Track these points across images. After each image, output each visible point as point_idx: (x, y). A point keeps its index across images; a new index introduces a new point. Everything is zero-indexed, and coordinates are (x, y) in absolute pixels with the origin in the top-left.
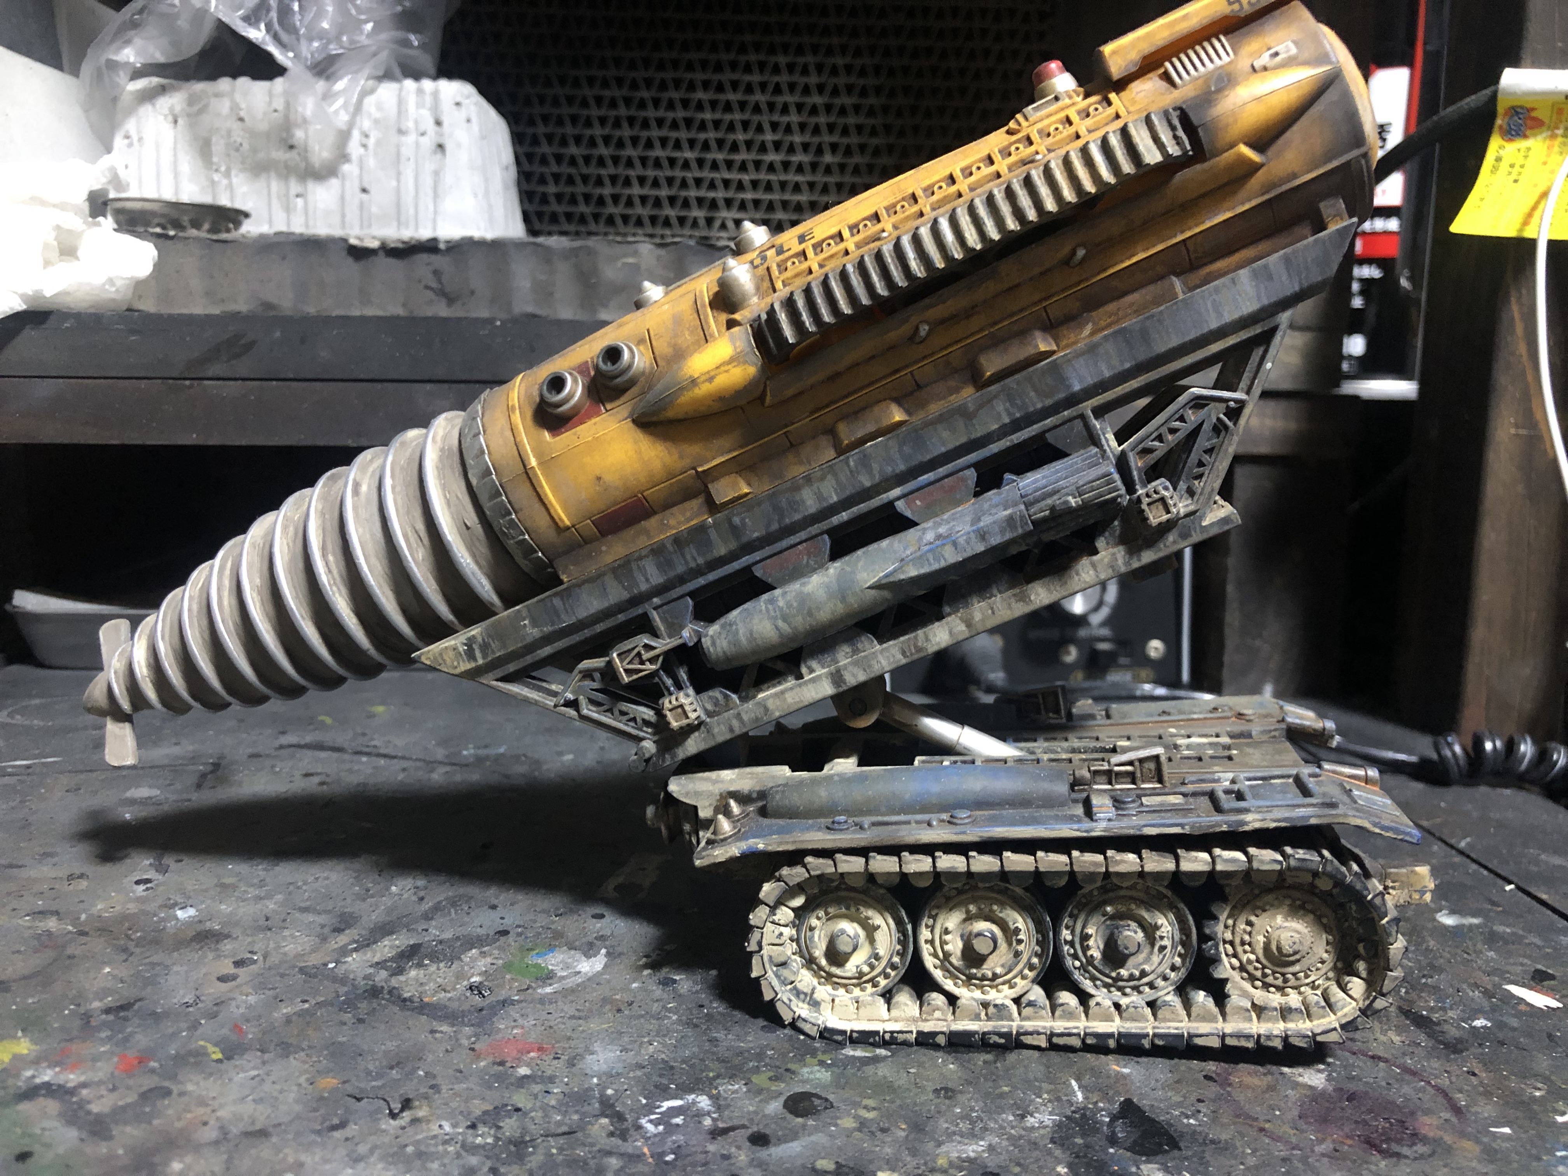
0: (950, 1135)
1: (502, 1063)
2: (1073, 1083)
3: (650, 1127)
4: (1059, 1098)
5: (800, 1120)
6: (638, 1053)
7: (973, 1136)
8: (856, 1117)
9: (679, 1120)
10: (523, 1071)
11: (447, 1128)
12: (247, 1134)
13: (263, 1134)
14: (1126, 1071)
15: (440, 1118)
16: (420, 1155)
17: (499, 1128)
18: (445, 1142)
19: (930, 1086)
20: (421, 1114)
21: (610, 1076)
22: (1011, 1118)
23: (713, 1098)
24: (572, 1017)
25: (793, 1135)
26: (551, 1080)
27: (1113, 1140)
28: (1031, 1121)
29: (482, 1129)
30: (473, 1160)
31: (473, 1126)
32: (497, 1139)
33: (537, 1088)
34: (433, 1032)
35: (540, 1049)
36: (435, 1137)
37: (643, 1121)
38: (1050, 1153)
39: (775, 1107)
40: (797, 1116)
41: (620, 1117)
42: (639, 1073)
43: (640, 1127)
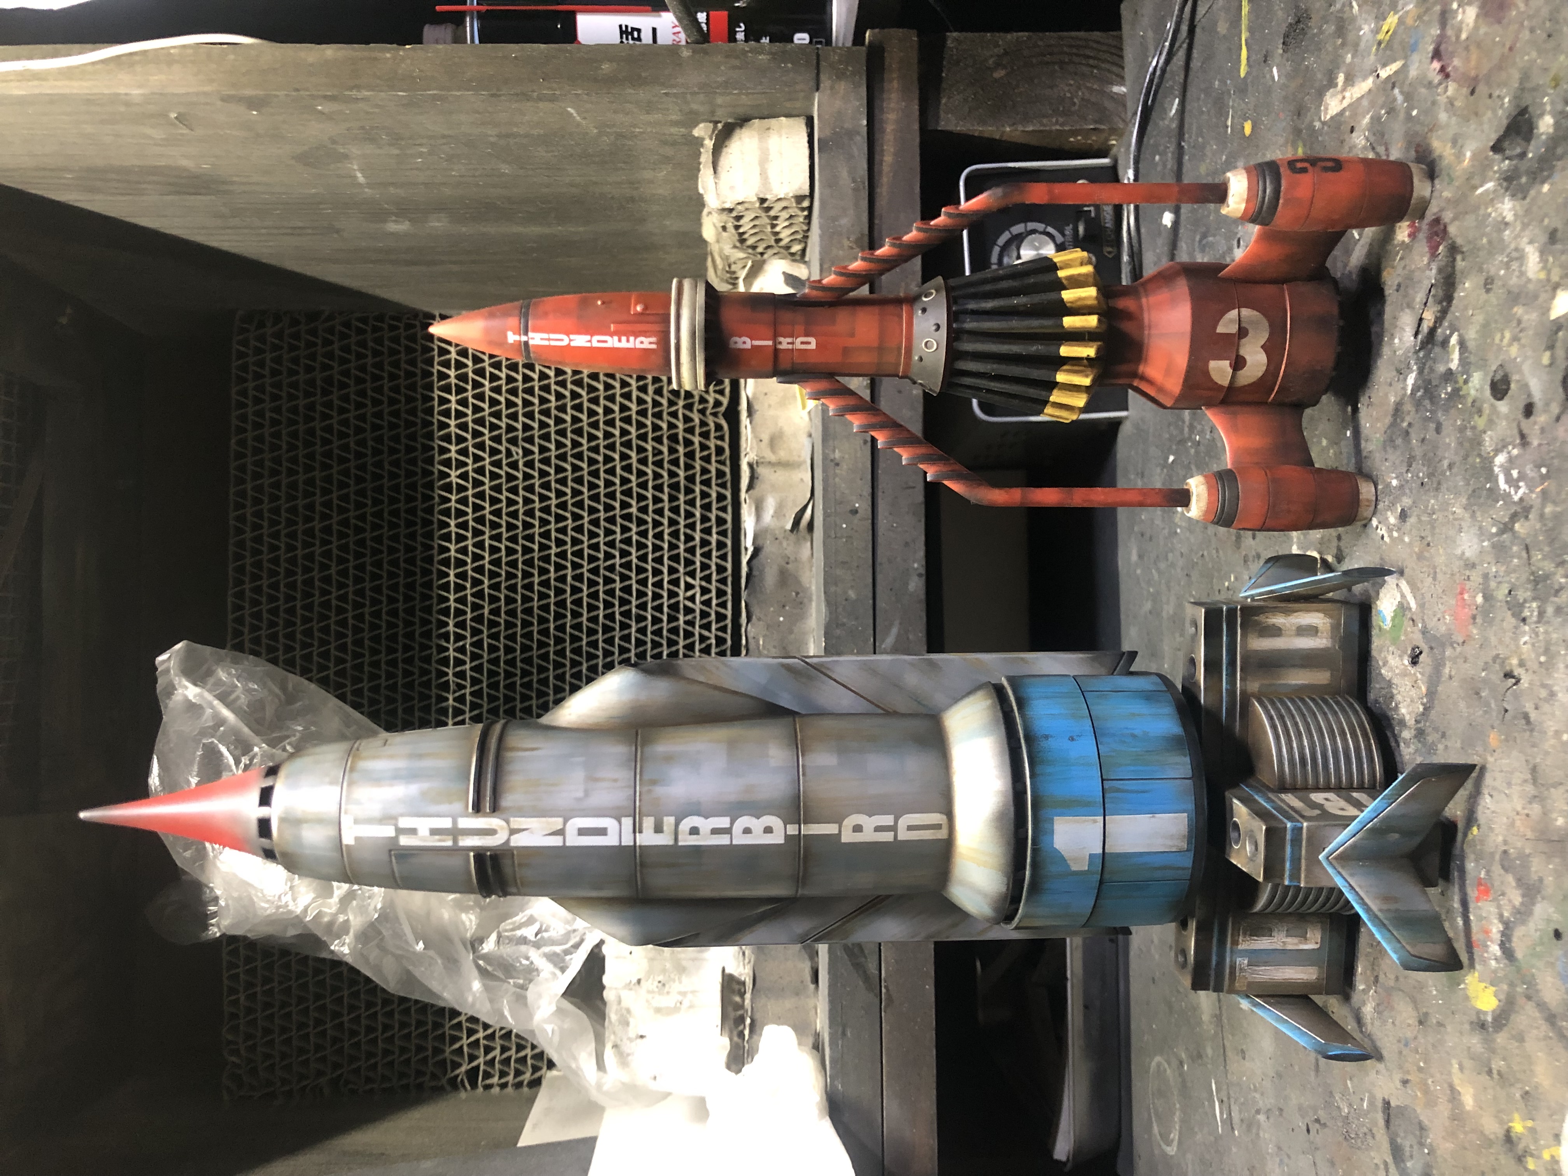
0: (1522, 274)
1: (1474, 618)
2: (1480, 191)
3: (1521, 492)
4: (1492, 199)
5: (1513, 386)
6: (1462, 519)
7: (1521, 258)
8: (1510, 345)
9: (1515, 473)
10: (1479, 599)
11: (1526, 638)
12: (1535, 781)
13: (1534, 770)
14: (1468, 154)
15: (1518, 646)
16: (1547, 651)
17: (1525, 601)
18: (1537, 634)
19: (1484, 296)
20: (1515, 661)
21: (1482, 532)
22: (1507, 232)
23: (1497, 451)
24: (1434, 579)
25: (1525, 387)
26: (1486, 576)
27: (1523, 155)
28: (1509, 217)
29: (1526, 613)
30: (1550, 610)
31: (1524, 620)
32: (1534, 599)
33: (1493, 584)
34: (1451, 677)
35: (1461, 593)
36: (1533, 645)
37: (1516, 498)
38: (1534, 199)
39: (1503, 406)
40: (1508, 389)
41: (1514, 517)
42: (1478, 514)
43: (1521, 499)
